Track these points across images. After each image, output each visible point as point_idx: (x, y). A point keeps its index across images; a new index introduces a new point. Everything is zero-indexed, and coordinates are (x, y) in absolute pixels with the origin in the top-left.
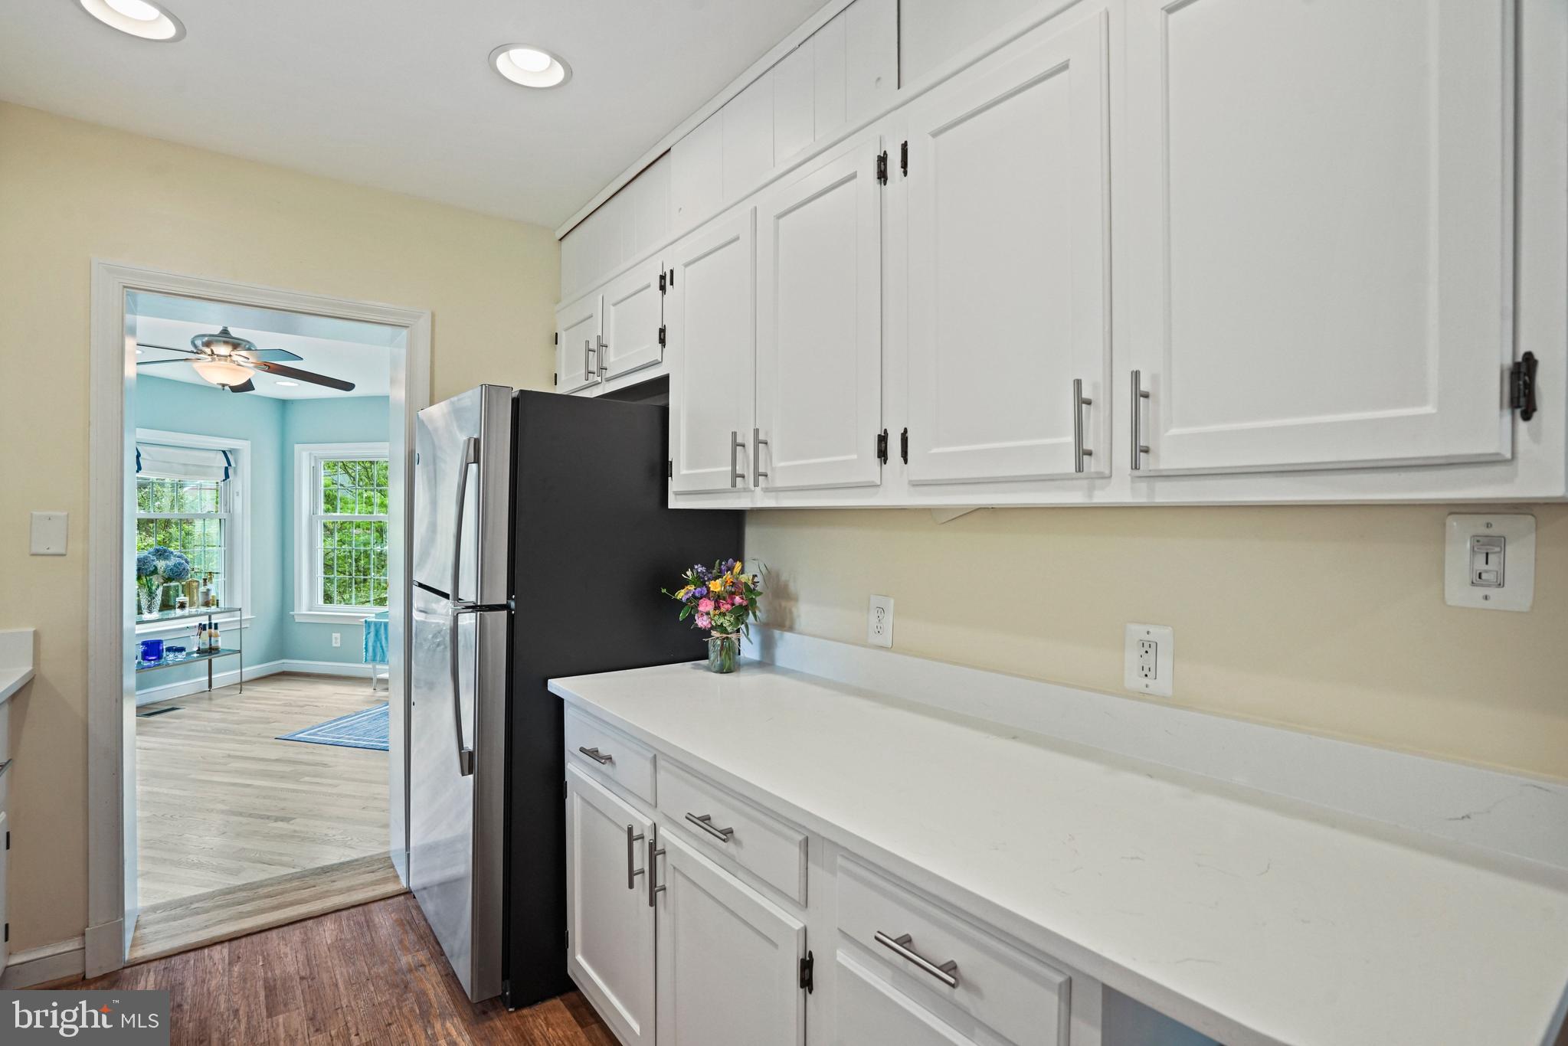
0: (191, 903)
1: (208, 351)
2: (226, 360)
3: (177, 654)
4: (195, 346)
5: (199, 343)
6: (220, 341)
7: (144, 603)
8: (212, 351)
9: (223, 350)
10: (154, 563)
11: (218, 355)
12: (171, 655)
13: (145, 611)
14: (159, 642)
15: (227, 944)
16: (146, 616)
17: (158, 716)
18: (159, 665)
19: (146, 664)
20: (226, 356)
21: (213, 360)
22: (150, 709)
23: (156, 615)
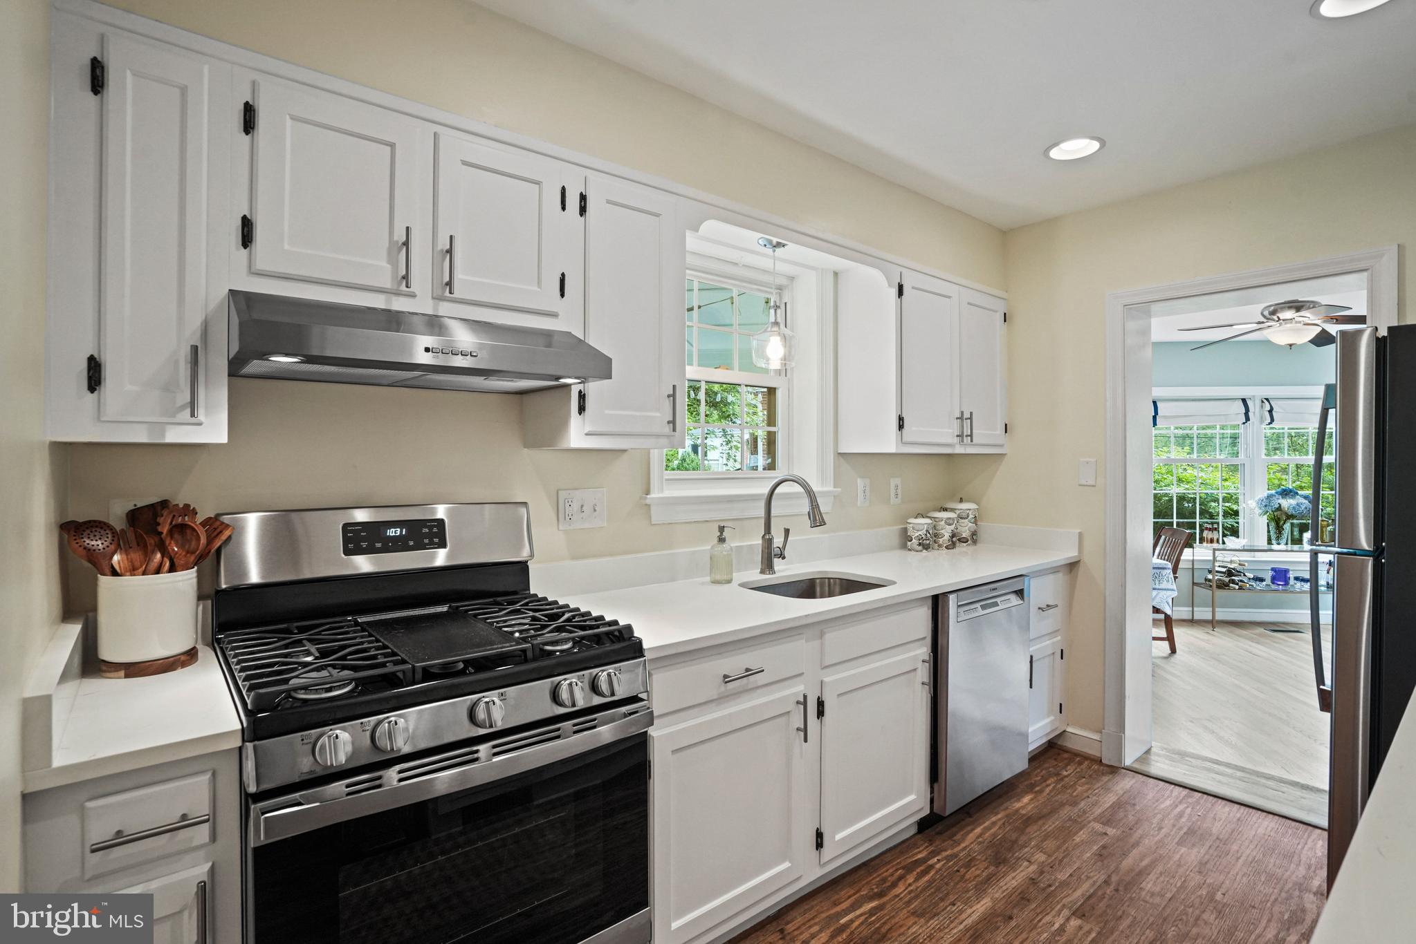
0: (1187, 756)
1: (1275, 317)
2: (1291, 323)
3: (1303, 583)
4: (1264, 316)
5: (1266, 313)
6: (1284, 307)
7: (1273, 536)
8: (1278, 317)
9: (1288, 314)
10: (1279, 501)
11: (1283, 320)
12: (1298, 584)
13: (1274, 542)
14: (1286, 571)
15: (1187, 790)
16: (1275, 547)
17: (1282, 633)
18: (1285, 590)
19: (1274, 587)
20: (1291, 319)
21: (1281, 324)
22: (1278, 626)
23: (1282, 547)
